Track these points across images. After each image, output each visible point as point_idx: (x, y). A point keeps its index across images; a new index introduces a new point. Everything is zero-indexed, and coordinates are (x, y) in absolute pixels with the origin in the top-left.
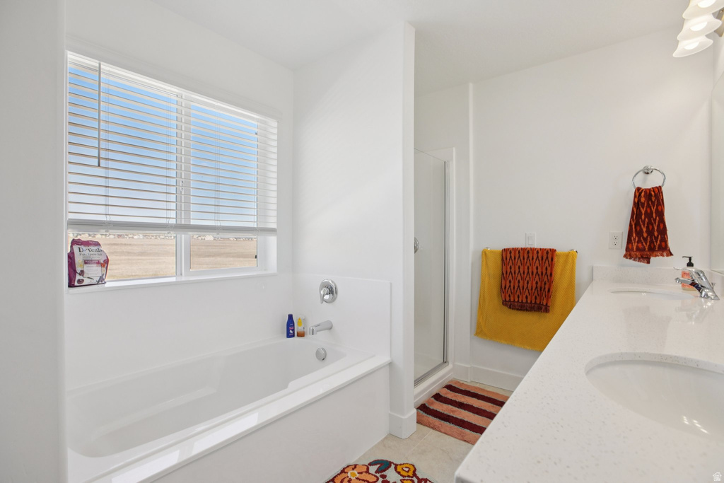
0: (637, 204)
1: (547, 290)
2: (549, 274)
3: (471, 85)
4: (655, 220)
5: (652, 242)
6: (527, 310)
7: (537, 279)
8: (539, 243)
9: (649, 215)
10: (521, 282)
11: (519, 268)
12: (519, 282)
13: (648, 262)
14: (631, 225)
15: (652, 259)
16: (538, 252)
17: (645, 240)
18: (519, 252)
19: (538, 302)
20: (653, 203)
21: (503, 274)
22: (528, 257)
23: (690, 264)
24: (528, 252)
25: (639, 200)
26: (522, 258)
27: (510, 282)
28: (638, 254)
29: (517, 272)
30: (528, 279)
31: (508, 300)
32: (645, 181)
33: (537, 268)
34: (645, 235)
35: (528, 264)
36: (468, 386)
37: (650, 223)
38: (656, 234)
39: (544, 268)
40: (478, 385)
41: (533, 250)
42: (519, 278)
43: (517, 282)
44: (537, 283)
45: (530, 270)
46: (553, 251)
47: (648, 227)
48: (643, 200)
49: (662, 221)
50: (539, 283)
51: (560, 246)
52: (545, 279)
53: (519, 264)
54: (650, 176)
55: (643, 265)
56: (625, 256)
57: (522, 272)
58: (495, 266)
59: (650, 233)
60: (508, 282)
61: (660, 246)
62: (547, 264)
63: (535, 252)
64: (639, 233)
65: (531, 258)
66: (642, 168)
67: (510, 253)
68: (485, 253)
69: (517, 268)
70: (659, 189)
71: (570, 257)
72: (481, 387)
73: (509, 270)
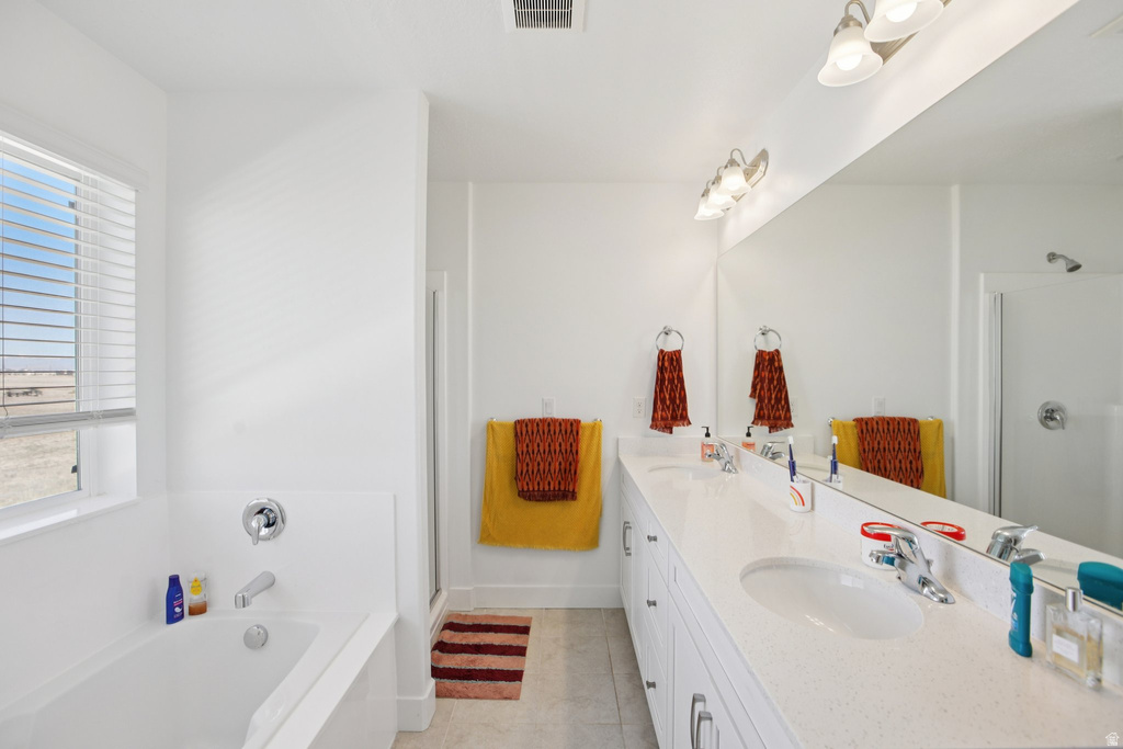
0: (661, 369)
1: (573, 472)
2: (574, 451)
3: (470, 184)
4: (677, 387)
5: (674, 410)
6: (549, 500)
7: (560, 459)
8: (560, 412)
9: (671, 381)
10: (542, 464)
11: (538, 446)
12: (539, 464)
13: (671, 433)
14: (656, 392)
15: (675, 428)
16: (560, 424)
17: (668, 408)
18: (538, 425)
19: (562, 488)
20: (675, 368)
21: (518, 455)
22: (549, 431)
23: (708, 435)
24: (549, 425)
25: (663, 364)
26: (541, 432)
27: (528, 465)
28: (662, 423)
29: (536, 452)
30: (549, 459)
31: (525, 489)
32: (665, 342)
33: (560, 445)
34: (668, 402)
35: (549, 440)
36: (475, 617)
37: (672, 389)
38: (678, 402)
39: (569, 444)
40: (485, 612)
41: (554, 421)
42: (539, 459)
43: (536, 464)
44: (560, 464)
45: (552, 448)
46: (578, 422)
47: (670, 395)
48: (666, 364)
49: (683, 388)
50: (563, 464)
51: (586, 419)
52: (571, 459)
53: (538, 440)
54: (670, 337)
55: (666, 435)
56: (652, 427)
57: (542, 451)
58: (506, 444)
59: (673, 400)
60: (525, 465)
61: (682, 415)
62: (571, 440)
63: (557, 424)
64: (663, 401)
65: (552, 433)
66: (662, 329)
67: (527, 426)
68: (491, 427)
69: (536, 445)
70: (679, 352)
71: (595, 428)
72: (491, 613)
73: (525, 449)
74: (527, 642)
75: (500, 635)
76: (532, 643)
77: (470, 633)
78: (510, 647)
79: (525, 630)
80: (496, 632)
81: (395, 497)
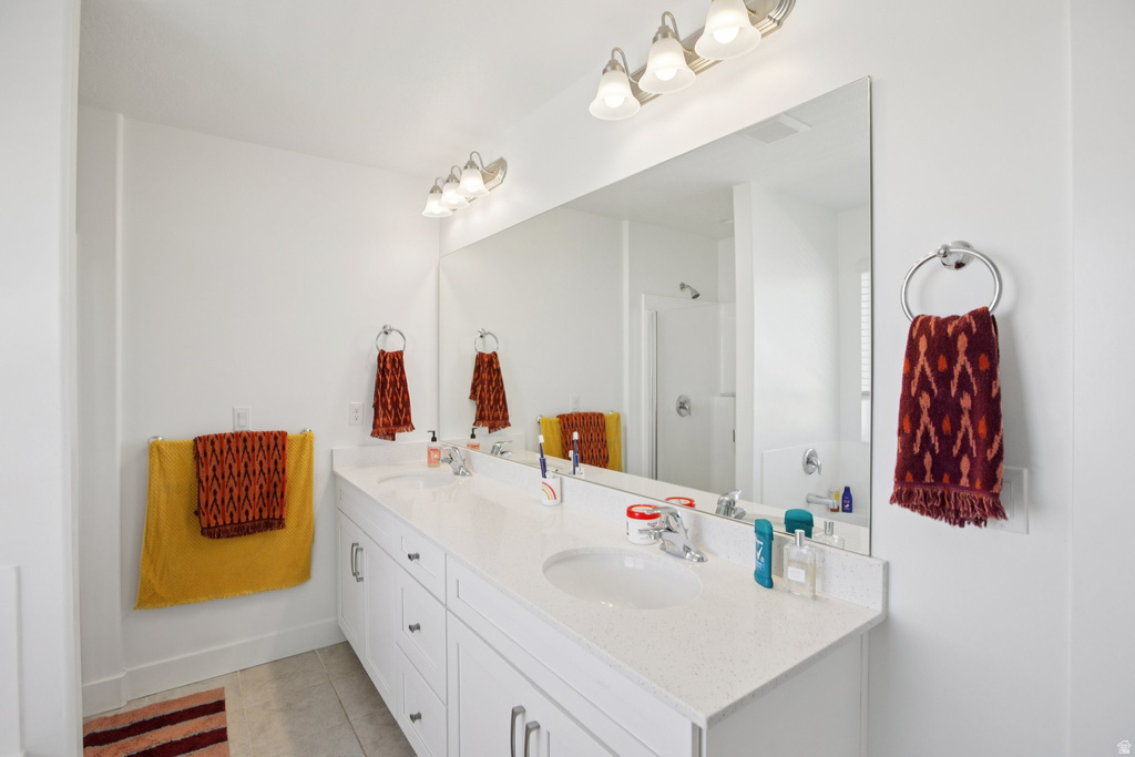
0: (382, 371)
1: (279, 495)
2: (280, 469)
4: (399, 390)
5: (396, 415)
6: (247, 533)
7: (262, 480)
8: (257, 423)
9: (394, 384)
10: (236, 491)
11: (230, 467)
12: (231, 490)
13: (394, 439)
14: (376, 395)
15: (397, 435)
16: (260, 439)
17: (390, 413)
18: (229, 441)
19: (265, 516)
20: (397, 370)
21: (200, 481)
22: (246, 448)
23: (434, 439)
24: (245, 440)
25: (384, 366)
26: (234, 450)
27: (215, 493)
28: (384, 430)
29: (227, 475)
30: (246, 482)
31: (213, 524)
32: (385, 341)
33: (261, 464)
34: (390, 407)
35: (246, 459)
36: (133, 713)
37: (394, 393)
38: (401, 406)
39: (272, 462)
40: (146, 703)
41: (252, 435)
42: (232, 483)
43: (227, 491)
44: (261, 487)
45: (250, 469)
46: (284, 434)
47: (392, 399)
48: (388, 366)
49: (406, 392)
50: (265, 487)
51: (293, 430)
52: (276, 479)
53: (230, 460)
54: (390, 337)
55: (388, 442)
56: (373, 435)
57: (235, 473)
58: (181, 471)
59: (395, 404)
60: (211, 494)
61: (405, 420)
62: (276, 456)
63: (257, 439)
64: (385, 405)
65: (249, 449)
66: (381, 329)
67: (213, 443)
68: (156, 450)
69: (226, 467)
70: (401, 353)
71: (305, 440)
72: (158, 700)
73: (211, 474)
74: (225, 721)
75: (179, 725)
76: (232, 719)
77: (128, 739)
78: (201, 736)
79: (219, 706)
80: (173, 723)
81: (18, 570)
